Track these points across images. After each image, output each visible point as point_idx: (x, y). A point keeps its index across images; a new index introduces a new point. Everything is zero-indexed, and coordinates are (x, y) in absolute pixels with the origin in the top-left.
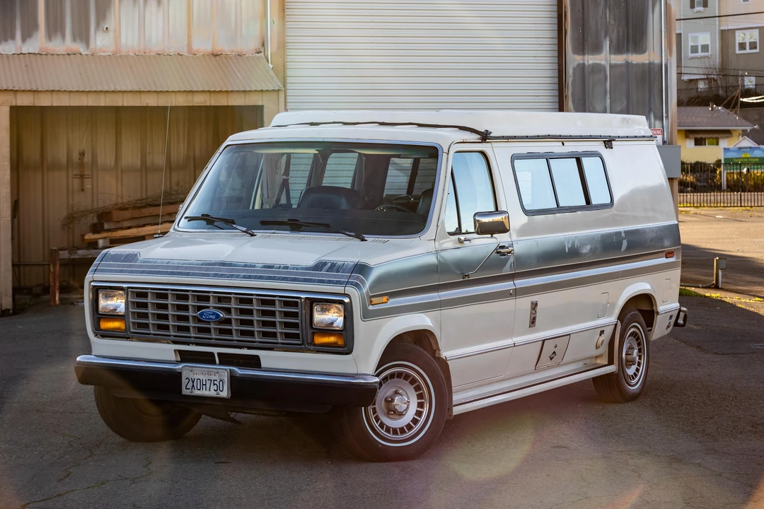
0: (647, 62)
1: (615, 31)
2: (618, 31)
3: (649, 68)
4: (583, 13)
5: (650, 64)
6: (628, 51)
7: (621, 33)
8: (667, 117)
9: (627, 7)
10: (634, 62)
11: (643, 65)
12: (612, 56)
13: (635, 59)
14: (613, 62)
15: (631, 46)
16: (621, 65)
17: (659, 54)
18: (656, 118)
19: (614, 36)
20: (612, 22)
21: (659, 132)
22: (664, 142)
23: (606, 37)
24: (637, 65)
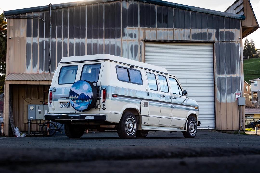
0: (236, 76)
1: (228, 69)
2: (229, 69)
3: (237, 78)
4: (220, 64)
5: (237, 77)
6: (231, 74)
7: (229, 70)
8: (241, 90)
9: (231, 63)
10: (233, 77)
11: (235, 77)
12: (227, 75)
13: (233, 76)
14: (227, 77)
15: (232, 73)
16: (229, 77)
17: (239, 74)
18: (239, 90)
19: (228, 70)
20: (227, 67)
21: (239, 94)
22: (241, 96)
23: (225, 70)
24: (234, 77)
